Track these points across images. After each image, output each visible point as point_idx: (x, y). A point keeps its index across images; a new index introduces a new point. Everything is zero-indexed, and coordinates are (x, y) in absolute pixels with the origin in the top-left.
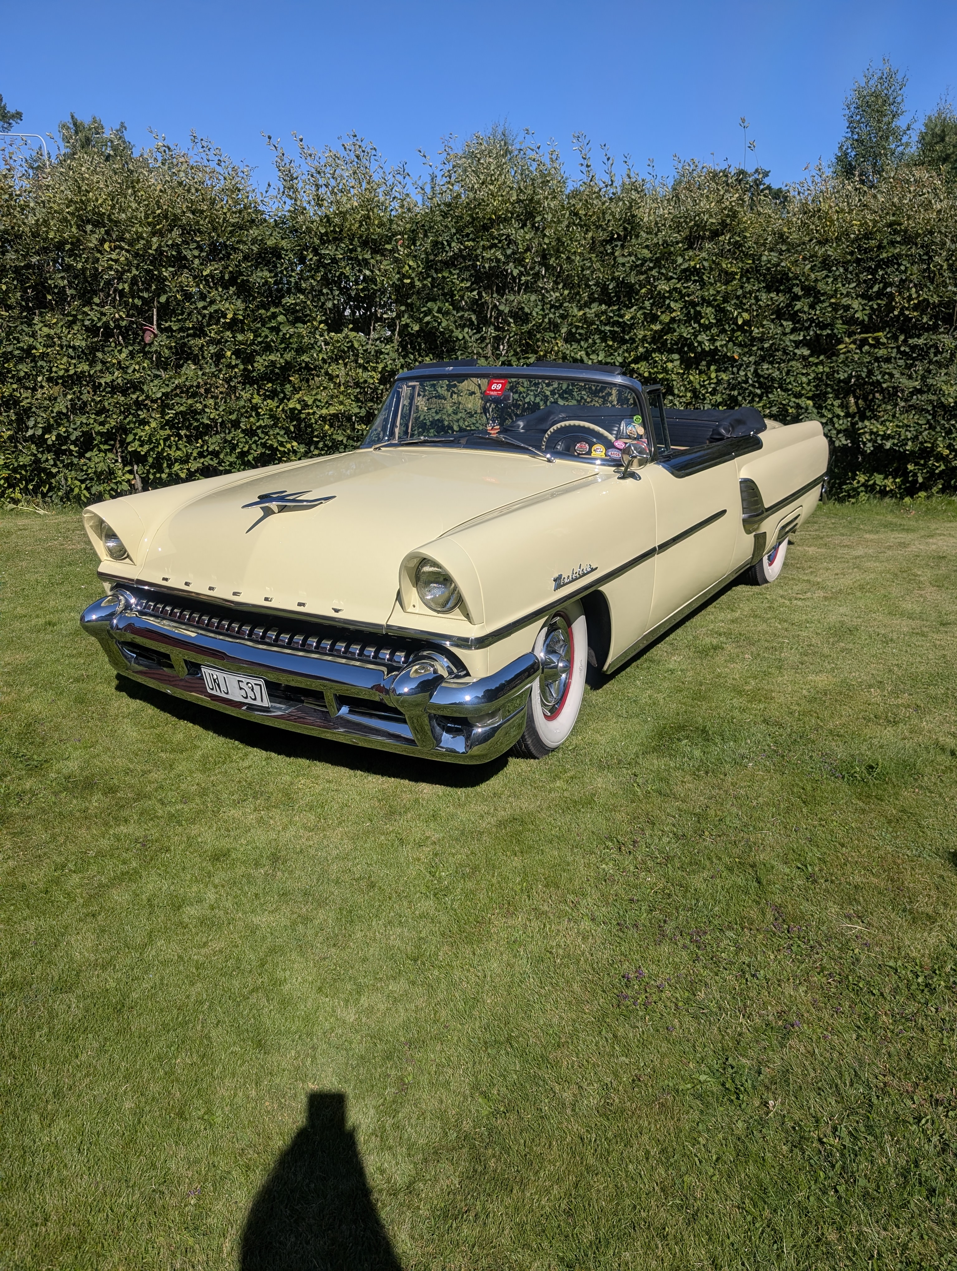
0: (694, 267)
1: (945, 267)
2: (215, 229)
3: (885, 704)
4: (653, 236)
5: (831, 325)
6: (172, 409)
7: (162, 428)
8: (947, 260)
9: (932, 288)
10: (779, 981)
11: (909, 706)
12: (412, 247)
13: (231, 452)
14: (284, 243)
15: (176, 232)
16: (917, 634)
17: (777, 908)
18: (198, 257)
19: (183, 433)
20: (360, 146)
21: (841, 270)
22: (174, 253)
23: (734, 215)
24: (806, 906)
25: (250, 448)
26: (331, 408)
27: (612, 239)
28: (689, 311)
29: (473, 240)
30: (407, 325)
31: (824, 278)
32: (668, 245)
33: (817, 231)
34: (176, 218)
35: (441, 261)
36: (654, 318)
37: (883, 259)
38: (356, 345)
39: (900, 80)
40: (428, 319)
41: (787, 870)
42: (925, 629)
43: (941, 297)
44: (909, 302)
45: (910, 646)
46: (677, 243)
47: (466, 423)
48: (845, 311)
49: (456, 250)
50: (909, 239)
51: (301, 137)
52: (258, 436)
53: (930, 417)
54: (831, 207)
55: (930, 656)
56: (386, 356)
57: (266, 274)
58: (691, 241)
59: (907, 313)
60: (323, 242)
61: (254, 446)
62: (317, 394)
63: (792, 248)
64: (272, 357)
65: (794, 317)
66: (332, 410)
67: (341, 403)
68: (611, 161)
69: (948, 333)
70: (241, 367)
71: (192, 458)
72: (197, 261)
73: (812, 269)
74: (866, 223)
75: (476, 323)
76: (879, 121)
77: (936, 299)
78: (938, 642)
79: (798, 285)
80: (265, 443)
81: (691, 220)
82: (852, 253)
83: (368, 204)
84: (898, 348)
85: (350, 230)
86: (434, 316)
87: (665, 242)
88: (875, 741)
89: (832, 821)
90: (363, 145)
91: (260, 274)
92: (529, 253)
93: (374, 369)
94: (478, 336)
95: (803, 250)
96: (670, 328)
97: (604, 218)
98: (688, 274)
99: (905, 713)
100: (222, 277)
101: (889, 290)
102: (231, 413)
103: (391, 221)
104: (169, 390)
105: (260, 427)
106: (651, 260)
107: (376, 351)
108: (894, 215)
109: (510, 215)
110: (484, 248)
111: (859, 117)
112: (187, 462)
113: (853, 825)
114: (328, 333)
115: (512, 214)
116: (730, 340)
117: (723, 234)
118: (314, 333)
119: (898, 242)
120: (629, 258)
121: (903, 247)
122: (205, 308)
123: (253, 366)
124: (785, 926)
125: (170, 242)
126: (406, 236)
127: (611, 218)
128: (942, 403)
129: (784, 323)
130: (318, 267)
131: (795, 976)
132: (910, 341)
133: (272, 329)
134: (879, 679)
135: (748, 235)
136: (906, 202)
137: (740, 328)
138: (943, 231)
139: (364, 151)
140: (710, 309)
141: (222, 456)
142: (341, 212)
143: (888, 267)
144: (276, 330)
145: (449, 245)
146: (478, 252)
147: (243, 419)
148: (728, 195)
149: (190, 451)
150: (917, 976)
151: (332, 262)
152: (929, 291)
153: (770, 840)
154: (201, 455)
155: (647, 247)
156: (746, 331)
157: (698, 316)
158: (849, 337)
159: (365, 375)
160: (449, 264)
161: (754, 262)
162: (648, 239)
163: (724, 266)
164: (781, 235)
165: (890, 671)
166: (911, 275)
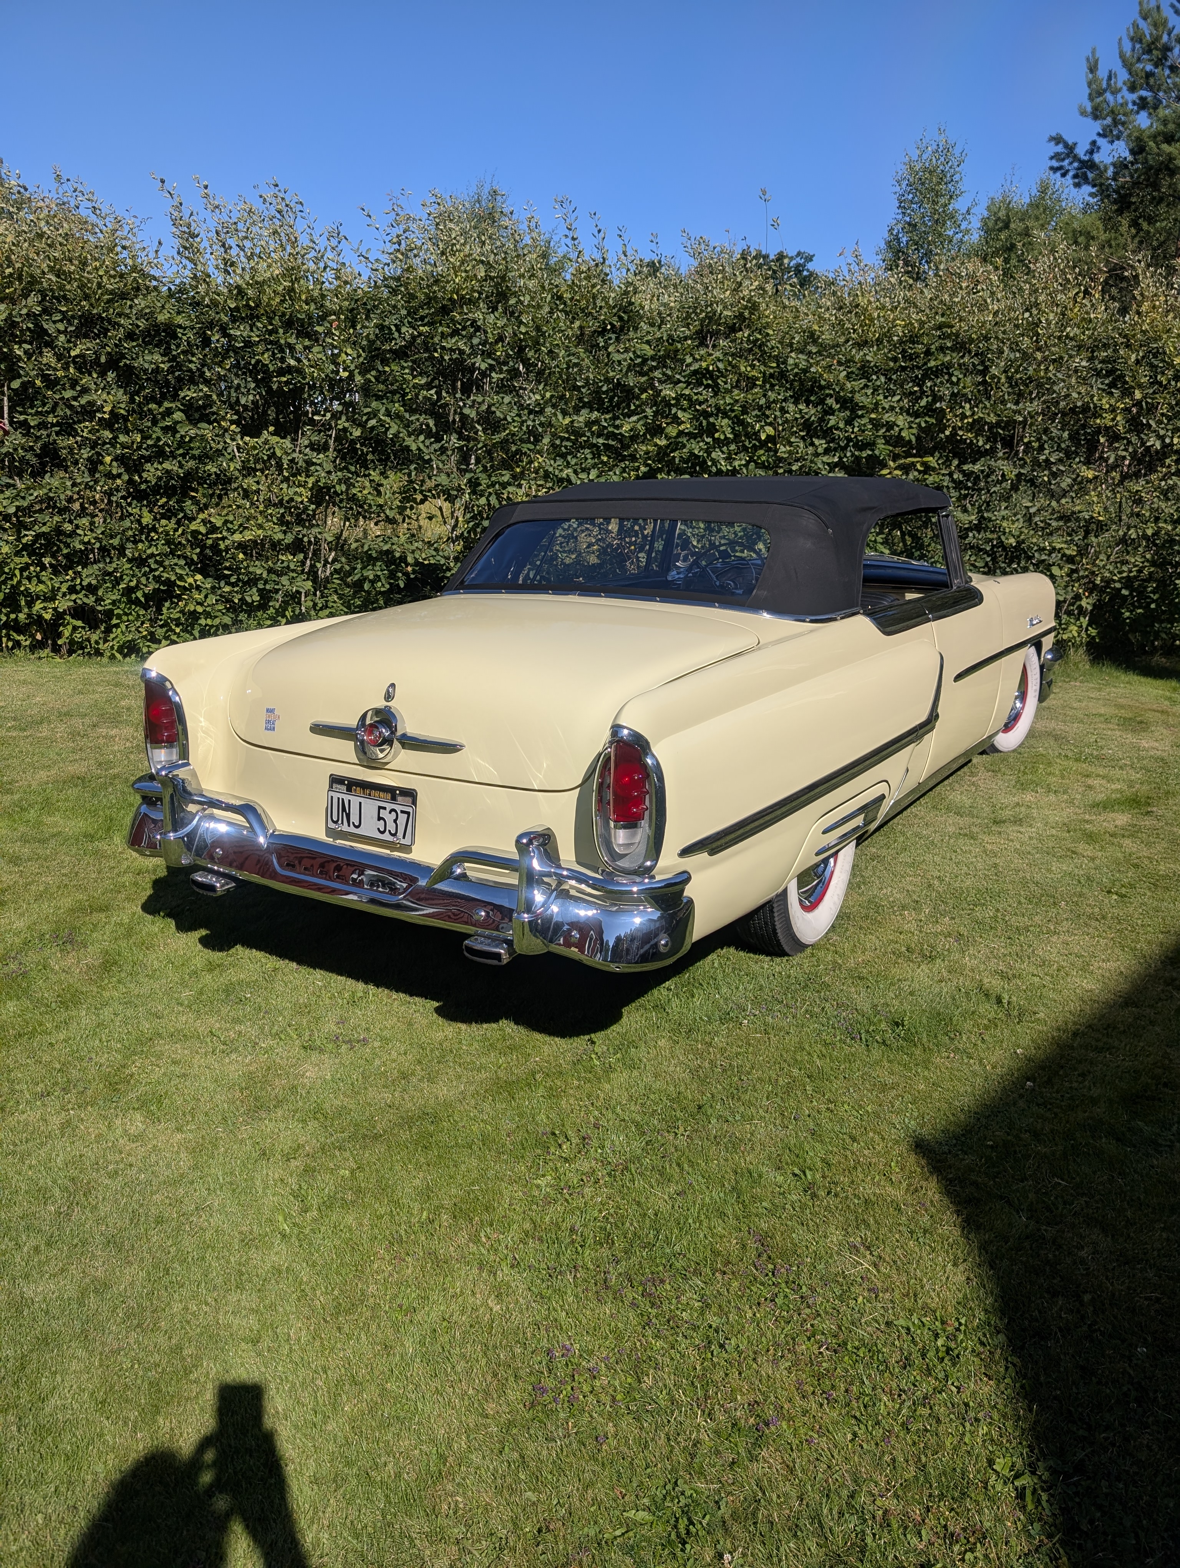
0: (707, 369)
1: (1003, 380)
2: (87, 297)
3: (921, 932)
4: (656, 329)
5: (871, 445)
6: (29, 530)
7: (18, 554)
8: (1005, 372)
9: (988, 405)
10: (755, 1353)
11: (950, 935)
12: (351, 331)
13: (114, 587)
14: (179, 320)
15: (33, 299)
16: (966, 835)
17: (763, 1239)
18: (65, 332)
19: (46, 561)
20: (283, 199)
21: (883, 379)
22: (31, 325)
23: (754, 307)
24: (800, 1234)
25: (138, 582)
26: (247, 533)
27: (605, 330)
28: (701, 423)
29: (429, 324)
30: (345, 430)
31: (862, 388)
32: (673, 340)
33: (855, 331)
34: (34, 281)
35: (391, 351)
36: (657, 431)
37: (931, 368)
38: (279, 453)
39: (957, 155)
40: (372, 422)
41: (780, 1179)
42: (975, 829)
43: (999, 416)
44: (962, 420)
45: (955, 852)
46: (686, 338)
47: (424, 556)
48: (888, 430)
49: (408, 337)
50: (961, 347)
51: (206, 183)
52: (149, 566)
53: (988, 559)
54: (870, 302)
55: (979, 866)
56: (318, 468)
57: (157, 357)
58: (702, 337)
59: (960, 433)
60: (234, 320)
61: (143, 580)
62: (227, 514)
63: (823, 349)
64: (167, 465)
65: (827, 433)
66: (248, 536)
67: (260, 527)
68: (602, 235)
69: (1007, 458)
70: (126, 477)
71: (60, 594)
72: (62, 338)
73: (848, 377)
74: (911, 324)
75: (434, 430)
76: (935, 203)
77: (993, 419)
78: (989, 847)
79: (831, 396)
80: (160, 576)
81: (702, 311)
82: (895, 360)
83: (292, 273)
84: (951, 475)
85: (269, 305)
86: (381, 420)
87: (670, 337)
88: (905, 985)
89: (843, 1103)
90: (286, 196)
91: (147, 358)
92: (500, 345)
93: (304, 485)
94: (437, 446)
95: (838, 353)
96: (677, 443)
97: (595, 304)
98: (700, 377)
99: (944, 945)
100: (98, 358)
101: (938, 405)
102: (112, 537)
103: (323, 296)
104: (25, 504)
105: (152, 555)
106: (653, 358)
107: (306, 462)
108: (943, 315)
109: (476, 295)
110: (443, 335)
111: (911, 196)
112: (53, 599)
113: (869, 1109)
114: (242, 438)
115: (480, 293)
116: (751, 460)
117: (741, 330)
118: (223, 435)
119: (948, 348)
120: (625, 355)
121: (954, 355)
122: (75, 399)
123: (141, 477)
124: (770, 1266)
125: (24, 311)
126: (342, 317)
127: (603, 304)
128: (1002, 542)
129: (817, 442)
130: (227, 351)
131: (777, 1345)
132: (965, 467)
133: (165, 429)
134: (915, 897)
135: (771, 332)
136: (957, 300)
137: (763, 444)
138: (1001, 336)
139: (287, 206)
140: (726, 421)
141: (100, 593)
142: (257, 283)
143: (937, 377)
144: (172, 430)
145: (398, 330)
146: (436, 340)
147: (129, 545)
148: (747, 283)
149: (57, 585)
150: (937, 1336)
151: (245, 346)
152: (985, 407)
153: (761, 1133)
154: (72, 590)
155: (648, 342)
156: (769, 450)
157: (711, 430)
158: (894, 461)
159: (291, 491)
160: (400, 354)
161: (778, 366)
162: (648, 333)
163: (743, 369)
164: (812, 334)
165: (930, 886)
166: (964, 388)
